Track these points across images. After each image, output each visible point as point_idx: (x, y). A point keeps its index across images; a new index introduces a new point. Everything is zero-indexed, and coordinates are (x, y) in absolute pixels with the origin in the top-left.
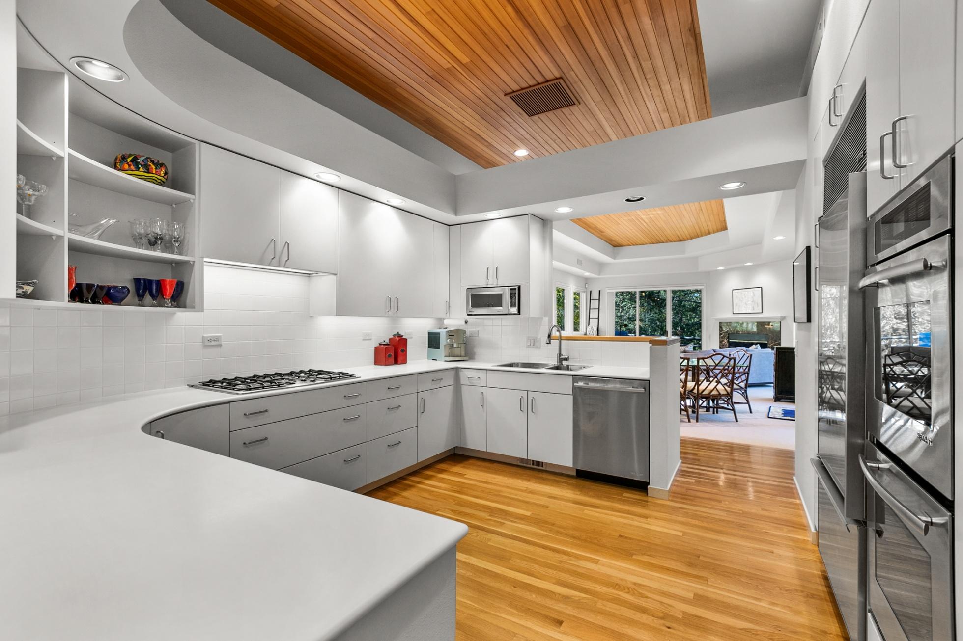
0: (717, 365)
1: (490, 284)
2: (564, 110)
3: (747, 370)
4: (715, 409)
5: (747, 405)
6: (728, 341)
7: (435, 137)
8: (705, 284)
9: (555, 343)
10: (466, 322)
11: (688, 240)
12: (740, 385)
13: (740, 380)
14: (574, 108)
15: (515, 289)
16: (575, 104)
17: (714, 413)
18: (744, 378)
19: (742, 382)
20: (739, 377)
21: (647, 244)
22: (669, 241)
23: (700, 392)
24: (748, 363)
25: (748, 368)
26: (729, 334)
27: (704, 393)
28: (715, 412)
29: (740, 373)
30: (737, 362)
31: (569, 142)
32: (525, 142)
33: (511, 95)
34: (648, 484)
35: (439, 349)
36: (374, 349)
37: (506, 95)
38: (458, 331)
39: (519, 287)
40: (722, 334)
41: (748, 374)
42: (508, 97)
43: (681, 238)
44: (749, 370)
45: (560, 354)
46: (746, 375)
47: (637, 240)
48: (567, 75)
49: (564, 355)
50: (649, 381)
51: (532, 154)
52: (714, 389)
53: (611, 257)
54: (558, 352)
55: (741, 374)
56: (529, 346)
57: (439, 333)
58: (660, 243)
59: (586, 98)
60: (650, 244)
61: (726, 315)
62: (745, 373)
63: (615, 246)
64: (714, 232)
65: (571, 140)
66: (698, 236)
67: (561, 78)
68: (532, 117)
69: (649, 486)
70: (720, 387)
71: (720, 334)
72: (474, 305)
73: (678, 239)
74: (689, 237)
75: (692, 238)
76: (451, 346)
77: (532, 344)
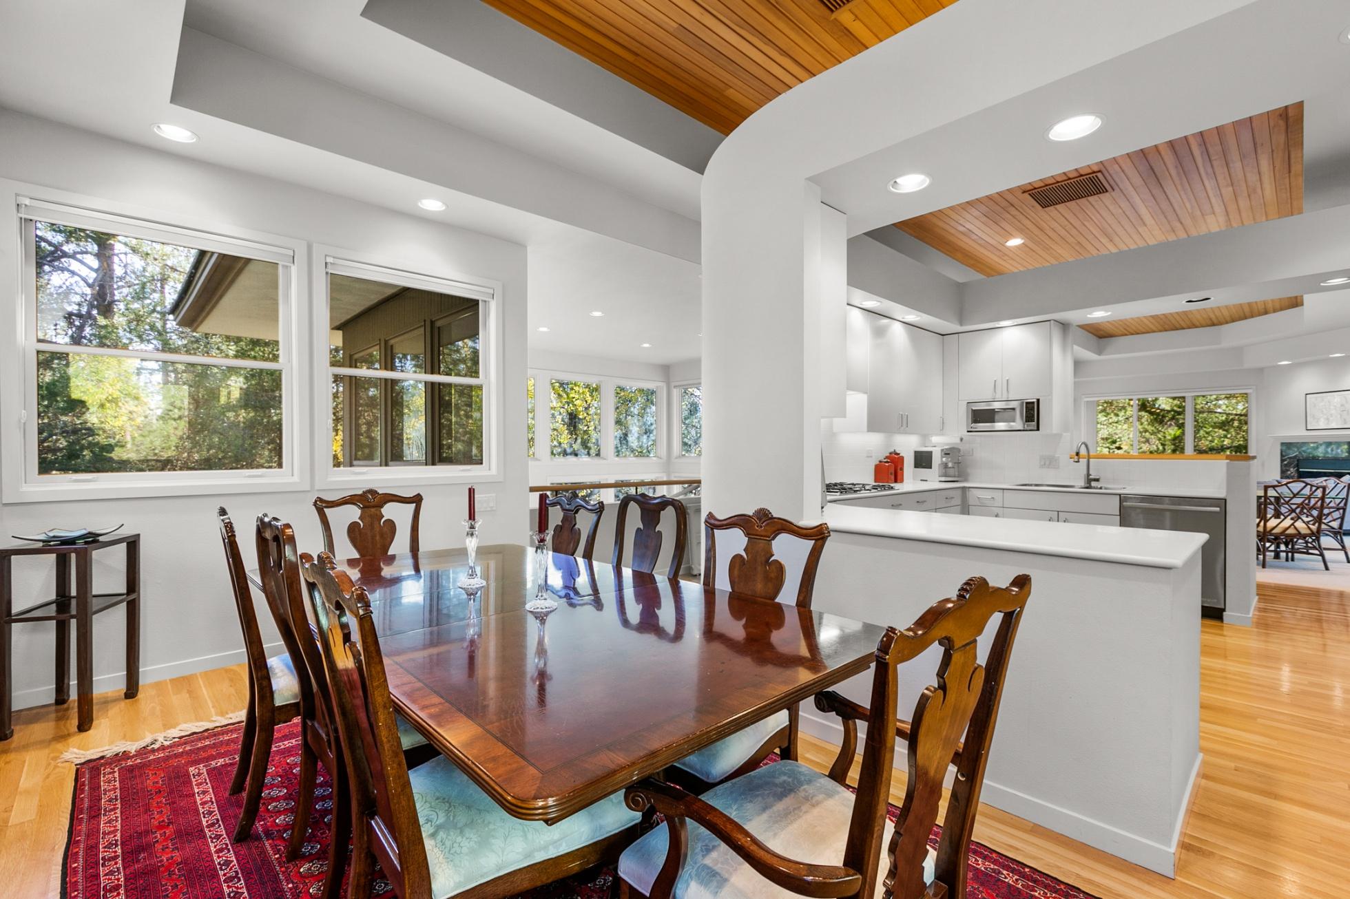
0: (1295, 496)
1: (998, 397)
2: (1090, 199)
3: (1342, 505)
4: (1290, 554)
5: (1343, 552)
6: (1298, 470)
7: (916, 237)
8: (1254, 387)
9: (1083, 461)
10: (961, 440)
11: (1227, 323)
12: (1330, 524)
13: (1330, 518)
14: (1105, 197)
15: (1033, 403)
16: (1107, 191)
17: (1287, 560)
18: (1337, 515)
19: (1334, 520)
20: (1328, 514)
21: (1154, 332)
22: (1193, 326)
23: (1268, 529)
24: (1345, 496)
25: (1344, 501)
26: (1298, 460)
27: (1274, 531)
28: (1290, 560)
29: (1329, 508)
30: (1327, 492)
31: (1084, 227)
32: (1022, 231)
33: (1030, 192)
34: (1224, 610)
35: (931, 468)
36: (873, 467)
37: (1024, 192)
38: (952, 449)
39: (1038, 400)
40: (1285, 460)
41: (1344, 510)
42: (1026, 195)
43: (1215, 321)
44: (1346, 504)
45: (1088, 475)
46: (1341, 511)
47: (1141, 328)
48: (1109, 169)
49: (1093, 475)
50: (1225, 500)
51: (1030, 244)
52: (1289, 527)
53: (1094, 353)
54: (1085, 472)
55: (1332, 510)
56: (1043, 466)
57: (931, 452)
58: (1177, 329)
59: (1125, 185)
60: (1161, 331)
61: (1296, 432)
62: (1338, 509)
63: (1101, 337)
64: (1275, 311)
65: (1088, 226)
66: (1245, 318)
67: (1099, 171)
68: (1046, 209)
69: (1224, 613)
70: (1299, 524)
71: (1282, 461)
72: (975, 421)
73: (1209, 323)
74: (1228, 319)
75: (1233, 321)
76: (945, 466)
77: (1047, 463)
